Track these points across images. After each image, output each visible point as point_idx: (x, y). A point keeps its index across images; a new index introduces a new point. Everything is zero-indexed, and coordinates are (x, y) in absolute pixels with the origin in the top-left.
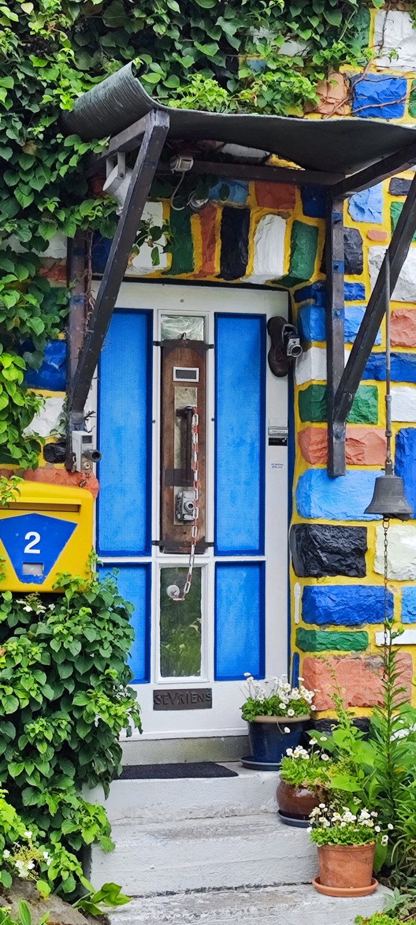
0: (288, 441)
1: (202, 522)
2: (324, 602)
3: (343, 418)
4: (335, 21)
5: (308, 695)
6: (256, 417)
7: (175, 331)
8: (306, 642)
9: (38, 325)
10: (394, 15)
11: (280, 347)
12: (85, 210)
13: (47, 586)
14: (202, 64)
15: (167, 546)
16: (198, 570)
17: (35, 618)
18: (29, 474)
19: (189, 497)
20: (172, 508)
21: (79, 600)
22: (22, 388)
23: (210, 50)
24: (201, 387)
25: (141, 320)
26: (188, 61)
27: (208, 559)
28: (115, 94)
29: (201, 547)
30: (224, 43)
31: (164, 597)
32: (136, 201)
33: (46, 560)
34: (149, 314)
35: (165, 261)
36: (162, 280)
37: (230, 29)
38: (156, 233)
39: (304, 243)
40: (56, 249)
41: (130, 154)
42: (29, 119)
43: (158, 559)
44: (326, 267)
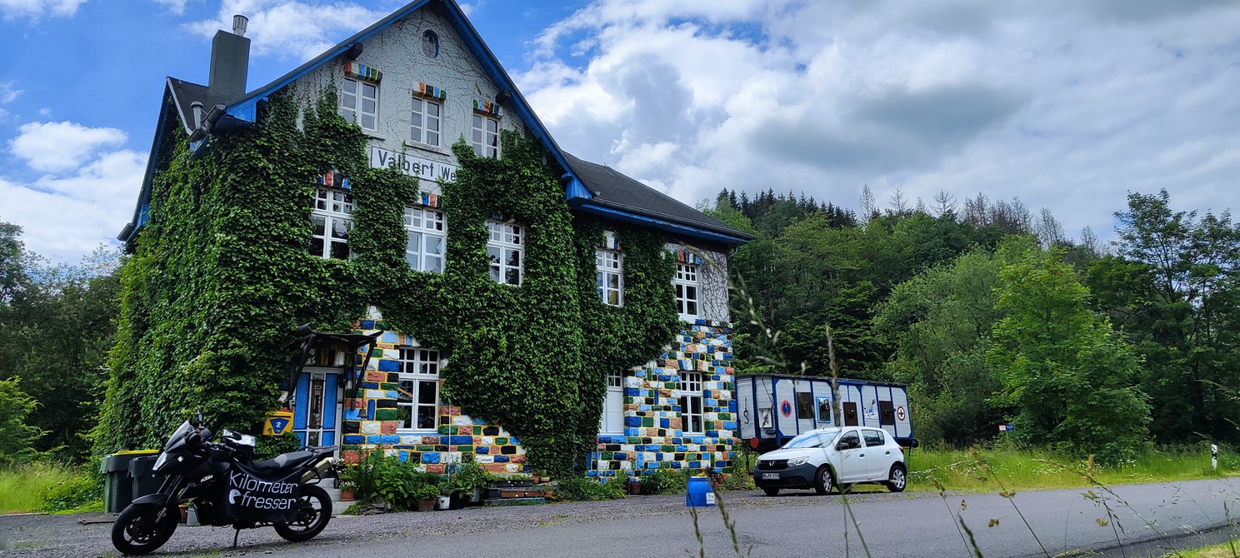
0: (342, 402)
1: (320, 421)
2: (348, 439)
3: (355, 397)
6: (334, 396)
7: (316, 377)
8: (343, 449)
10: (372, 307)
11: (341, 380)
12: (296, 351)
13: (281, 434)
15: (311, 427)
16: (318, 433)
17: (278, 441)
18: (279, 410)
19: (317, 415)
20: (313, 418)
21: (289, 437)
24: (322, 390)
25: (307, 375)
27: (321, 430)
28: (304, 329)
29: (319, 427)
31: (310, 439)
32: (308, 349)
33: (281, 428)
34: (310, 374)
35: (314, 362)
38: (312, 356)
39: (348, 357)
40: (288, 359)
43: (308, 430)
44: (353, 363)
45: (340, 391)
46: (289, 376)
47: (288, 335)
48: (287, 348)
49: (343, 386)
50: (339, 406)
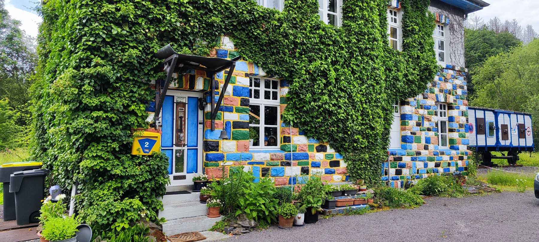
0: (203, 123)
1: (184, 140)
2: (210, 157)
3: (214, 119)
4: (214, 38)
5: (206, 176)
6: (196, 118)
7: (179, 100)
8: (206, 165)
9: (149, 98)
10: (226, 37)
11: (201, 104)
12: (159, 74)
13: (150, 154)
14: (185, 45)
15: (177, 145)
16: (183, 150)
17: (147, 161)
18: (146, 130)
19: (182, 135)
20: (178, 137)
21: (157, 157)
22: (145, 111)
23: (187, 42)
24: (185, 112)
25: (172, 98)
26: (182, 44)
27: (186, 148)
28: (166, 50)
29: (184, 145)
30: (190, 41)
31: (176, 156)
32: (171, 72)
33: (150, 148)
34: (173, 96)
35: (177, 86)
36: (176, 89)
37: (191, 38)
38: (175, 79)
39: (207, 83)
40: (153, 82)
41: (170, 62)
42: (147, 54)
43: (175, 148)
44: (211, 88)
45: (200, 113)
46: (155, 98)
47: (152, 57)
48: (151, 69)
49: (203, 108)
50: (200, 126)
